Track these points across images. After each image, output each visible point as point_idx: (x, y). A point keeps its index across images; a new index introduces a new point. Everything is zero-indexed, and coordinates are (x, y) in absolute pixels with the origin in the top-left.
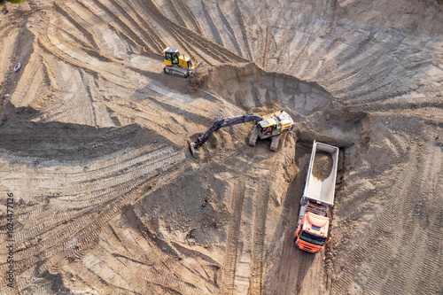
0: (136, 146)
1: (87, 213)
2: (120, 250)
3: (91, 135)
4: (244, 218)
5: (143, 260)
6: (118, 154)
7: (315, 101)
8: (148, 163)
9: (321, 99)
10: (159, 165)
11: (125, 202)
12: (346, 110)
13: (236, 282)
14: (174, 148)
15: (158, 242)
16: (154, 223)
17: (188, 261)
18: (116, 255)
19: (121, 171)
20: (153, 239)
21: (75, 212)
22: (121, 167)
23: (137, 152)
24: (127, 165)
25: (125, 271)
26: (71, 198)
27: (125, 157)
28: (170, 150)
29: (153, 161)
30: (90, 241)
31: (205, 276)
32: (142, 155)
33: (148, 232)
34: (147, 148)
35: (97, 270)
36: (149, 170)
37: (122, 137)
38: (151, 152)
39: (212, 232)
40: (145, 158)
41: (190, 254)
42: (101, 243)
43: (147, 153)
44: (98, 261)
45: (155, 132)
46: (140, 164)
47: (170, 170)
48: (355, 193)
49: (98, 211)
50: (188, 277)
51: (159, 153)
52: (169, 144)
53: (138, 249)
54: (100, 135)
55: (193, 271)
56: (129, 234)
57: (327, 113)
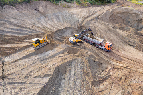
0: (64, 73)
2: (107, 91)
3: (46, 90)
4: (101, 56)
5: (111, 85)
6: (63, 81)
8: (76, 71)
10: (79, 67)
13: (117, 65)
14: (74, 60)
15: (105, 79)
17: (111, 73)
18: (110, 93)
19: (74, 82)
20: (104, 80)
22: (72, 82)
23: (68, 73)
24: (72, 79)
25: (115, 91)
27: (67, 79)
28: (74, 62)
29: (76, 68)
31: (116, 71)
32: (70, 72)
33: (102, 80)
34: (68, 69)
36: (79, 71)
37: (57, 77)
38: (71, 68)
39: (103, 65)
40: (73, 72)
41: (109, 72)
43: (70, 70)
46: (74, 74)
47: (83, 64)
50: (116, 75)
51: (74, 66)
52: (72, 61)
53: (107, 85)
54: (49, 86)
55: (114, 73)
56: (102, 87)
57: (76, 31)
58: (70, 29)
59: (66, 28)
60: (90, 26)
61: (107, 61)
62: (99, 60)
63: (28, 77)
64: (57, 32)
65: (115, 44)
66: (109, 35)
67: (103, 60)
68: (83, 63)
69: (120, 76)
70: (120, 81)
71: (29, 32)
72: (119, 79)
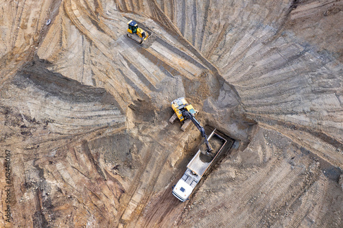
0: (102, 102)
1: (65, 138)
2: (76, 165)
3: (78, 87)
4: (148, 169)
5: (86, 174)
6: (91, 104)
7: (230, 99)
8: (104, 117)
9: (234, 99)
10: (110, 121)
11: (85, 138)
12: (245, 115)
13: (130, 203)
14: (121, 112)
15: (97, 166)
16: (98, 155)
17: (110, 183)
18: (73, 167)
19: (89, 117)
21: (59, 135)
22: (89, 114)
23: (101, 107)
24: (93, 114)
25: (76, 178)
26: (59, 125)
27: (94, 108)
28: (118, 112)
29: (107, 117)
30: (62, 156)
31: (115, 194)
32: (103, 110)
34: (107, 106)
35: (62, 172)
36: (103, 122)
38: (108, 110)
39: (128, 170)
40: (103, 113)
41: (111, 179)
42: (67, 158)
43: (105, 109)
44: (64, 167)
45: (114, 97)
46: (100, 116)
47: (114, 126)
49: (70, 138)
51: (112, 113)
52: (120, 109)
53: (85, 167)
54: (83, 89)
55: (110, 188)
56: (83, 157)
57: (232, 112)
59: (232, 87)
61: (140, 182)
62: (137, 163)
63: (92, 64)
65: (204, 220)
69: (104, 198)
70: (94, 194)
72: (98, 193)
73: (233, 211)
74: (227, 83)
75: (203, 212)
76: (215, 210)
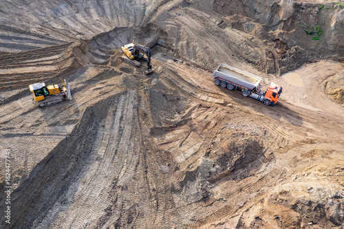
0: (103, 116)
1: (145, 157)
2: (178, 143)
3: (70, 144)
4: (180, 86)
5: (187, 134)
6: (100, 131)
8: (125, 112)
9: (125, 33)
10: (131, 106)
11: (147, 132)
12: (142, 28)
13: (209, 100)
14: (123, 94)
15: (178, 125)
16: (167, 122)
17: (193, 116)
18: (181, 146)
20: (176, 127)
21: (139, 166)
22: (116, 131)
23: (109, 118)
24: (116, 127)
25: (191, 143)
27: (107, 127)
28: (123, 97)
29: (126, 108)
30: (167, 157)
31: (204, 111)
32: (114, 115)
33: (171, 127)
34: (111, 110)
35: (188, 155)
36: (130, 113)
37: (89, 123)
38: (116, 108)
39: (180, 102)
40: (119, 114)
41: (190, 113)
42: (171, 151)
43: (115, 112)
44: (182, 154)
45: (102, 100)
46: (121, 118)
47: (139, 101)
48: (184, 48)
50: (201, 118)
51: (121, 104)
52: (118, 95)
53: (180, 135)
54: (75, 138)
55: (199, 115)
56: (169, 137)
58: (123, 31)
59: (116, 29)
60: (168, 24)
61: (191, 95)
62: (175, 92)
64: (94, 39)
65: (215, 60)
66: (207, 41)
67: (183, 92)
68: (139, 99)
69: (209, 119)
70: (205, 128)
71: (36, 42)
72: (204, 125)
73: (208, 45)
74: (110, 31)
75: (210, 60)
76: (208, 53)
